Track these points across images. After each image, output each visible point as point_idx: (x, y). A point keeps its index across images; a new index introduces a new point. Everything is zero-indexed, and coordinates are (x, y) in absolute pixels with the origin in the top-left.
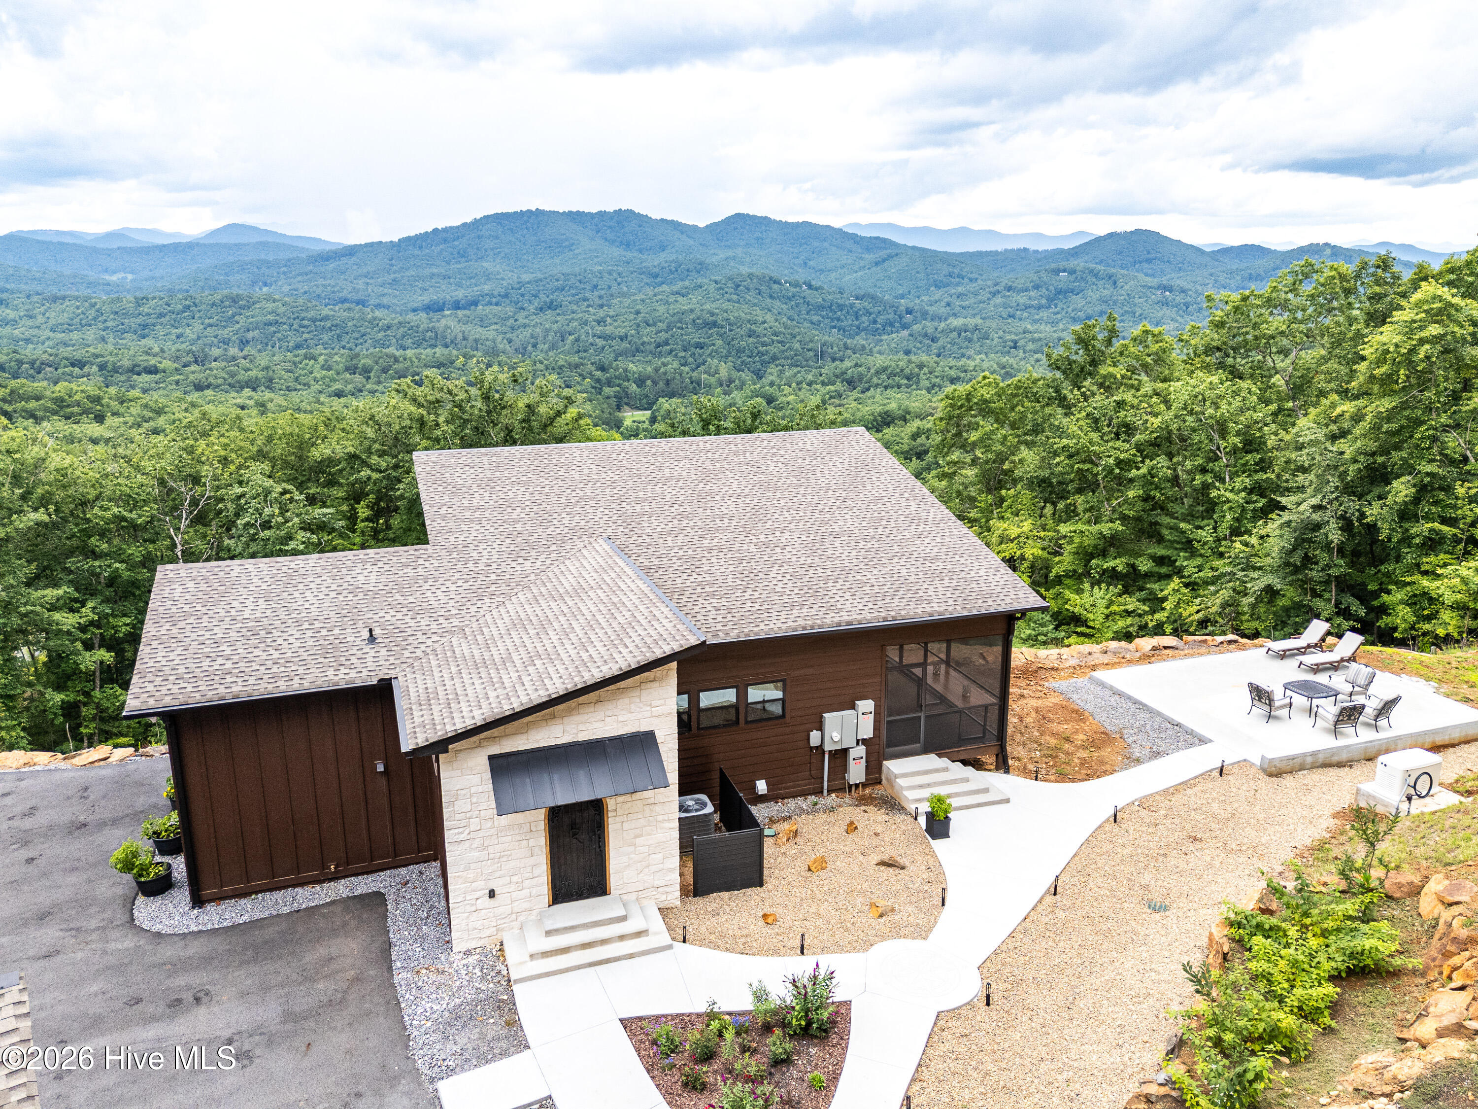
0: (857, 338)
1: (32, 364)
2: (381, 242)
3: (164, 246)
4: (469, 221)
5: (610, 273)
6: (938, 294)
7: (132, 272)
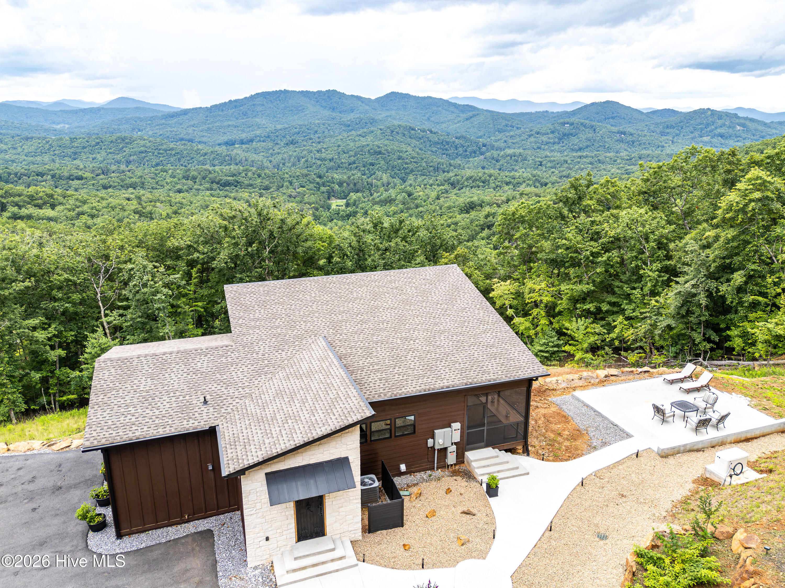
0: (456, 160)
1: (16, 174)
2: (201, 108)
3: (85, 109)
4: (248, 96)
5: (324, 125)
6: (500, 136)
7: (68, 123)
